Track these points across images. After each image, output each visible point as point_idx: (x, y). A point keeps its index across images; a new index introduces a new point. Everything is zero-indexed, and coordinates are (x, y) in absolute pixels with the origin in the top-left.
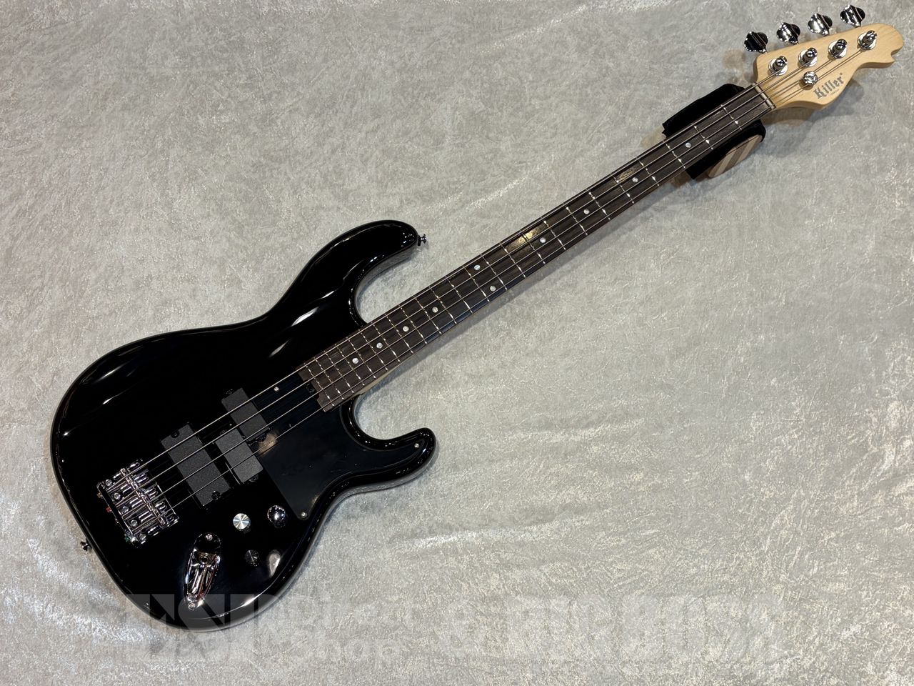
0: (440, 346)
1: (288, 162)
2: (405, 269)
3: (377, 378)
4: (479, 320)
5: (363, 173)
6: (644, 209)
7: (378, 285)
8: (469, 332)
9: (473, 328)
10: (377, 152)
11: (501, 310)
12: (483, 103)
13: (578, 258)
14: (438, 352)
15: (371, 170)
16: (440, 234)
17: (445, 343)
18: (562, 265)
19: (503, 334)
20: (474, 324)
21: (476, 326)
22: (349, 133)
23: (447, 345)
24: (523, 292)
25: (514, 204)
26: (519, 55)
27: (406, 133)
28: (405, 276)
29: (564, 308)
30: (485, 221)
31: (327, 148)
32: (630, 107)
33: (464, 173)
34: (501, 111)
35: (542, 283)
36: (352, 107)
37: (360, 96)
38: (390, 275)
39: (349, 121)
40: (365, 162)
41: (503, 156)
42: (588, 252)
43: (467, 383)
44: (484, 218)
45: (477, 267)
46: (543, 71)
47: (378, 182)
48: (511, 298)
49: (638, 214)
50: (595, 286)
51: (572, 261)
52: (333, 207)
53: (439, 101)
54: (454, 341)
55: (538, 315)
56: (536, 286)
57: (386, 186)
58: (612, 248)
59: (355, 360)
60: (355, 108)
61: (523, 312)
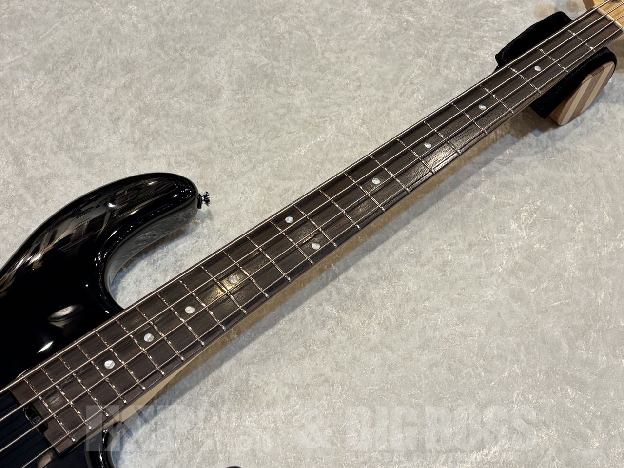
0: (242, 347)
1: (6, 124)
2: (181, 246)
3: (148, 389)
4: (294, 307)
5: (114, 133)
6: (486, 163)
7: (142, 270)
8: (282, 324)
9: (287, 318)
10: (132, 110)
11: (323, 292)
12: (266, 57)
13: (416, 221)
14: (239, 355)
15: (125, 129)
16: (226, 201)
17: (249, 342)
18: (396, 232)
19: (331, 323)
20: (288, 313)
21: (292, 315)
22: (91, 90)
23: (251, 345)
24: (350, 266)
25: (322, 163)
26: (302, 10)
27: (169, 89)
28: (182, 255)
29: (411, 284)
30: (286, 184)
31: (62, 108)
32: (443, 59)
33: (250, 131)
34: (290, 64)
35: (375, 254)
36: (96, 62)
37: (106, 50)
38: (160, 256)
39: (92, 78)
40: (115, 121)
41: (298, 111)
42: (426, 215)
43: (287, 397)
44: (284, 179)
45: (289, 220)
46: (333, 25)
47: (135, 143)
48: (336, 276)
49: (480, 168)
50: (445, 255)
51: (408, 226)
52: (71, 175)
53: (211, 55)
54: (262, 339)
55: (376, 295)
56: (367, 259)
57: (147, 147)
58: (457, 209)
59: (109, 364)
60: (100, 63)
61: (355, 293)
